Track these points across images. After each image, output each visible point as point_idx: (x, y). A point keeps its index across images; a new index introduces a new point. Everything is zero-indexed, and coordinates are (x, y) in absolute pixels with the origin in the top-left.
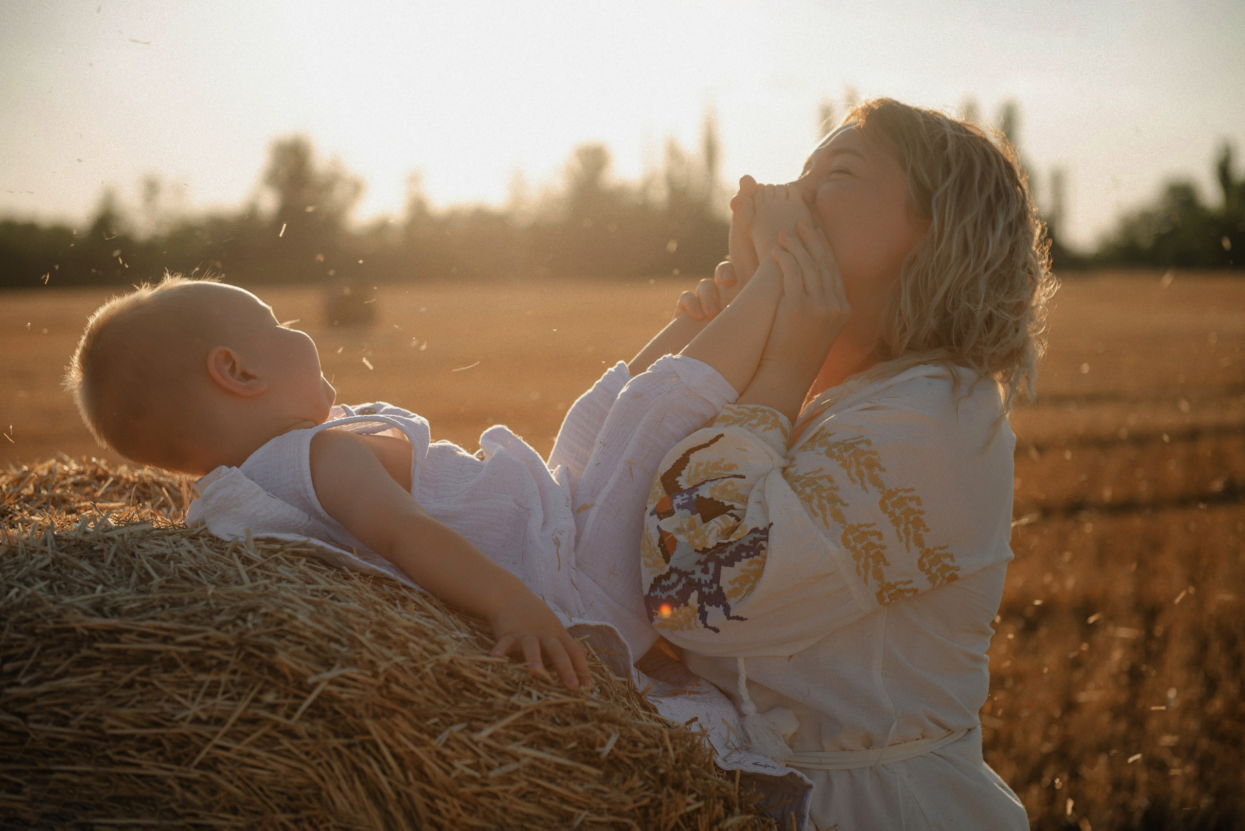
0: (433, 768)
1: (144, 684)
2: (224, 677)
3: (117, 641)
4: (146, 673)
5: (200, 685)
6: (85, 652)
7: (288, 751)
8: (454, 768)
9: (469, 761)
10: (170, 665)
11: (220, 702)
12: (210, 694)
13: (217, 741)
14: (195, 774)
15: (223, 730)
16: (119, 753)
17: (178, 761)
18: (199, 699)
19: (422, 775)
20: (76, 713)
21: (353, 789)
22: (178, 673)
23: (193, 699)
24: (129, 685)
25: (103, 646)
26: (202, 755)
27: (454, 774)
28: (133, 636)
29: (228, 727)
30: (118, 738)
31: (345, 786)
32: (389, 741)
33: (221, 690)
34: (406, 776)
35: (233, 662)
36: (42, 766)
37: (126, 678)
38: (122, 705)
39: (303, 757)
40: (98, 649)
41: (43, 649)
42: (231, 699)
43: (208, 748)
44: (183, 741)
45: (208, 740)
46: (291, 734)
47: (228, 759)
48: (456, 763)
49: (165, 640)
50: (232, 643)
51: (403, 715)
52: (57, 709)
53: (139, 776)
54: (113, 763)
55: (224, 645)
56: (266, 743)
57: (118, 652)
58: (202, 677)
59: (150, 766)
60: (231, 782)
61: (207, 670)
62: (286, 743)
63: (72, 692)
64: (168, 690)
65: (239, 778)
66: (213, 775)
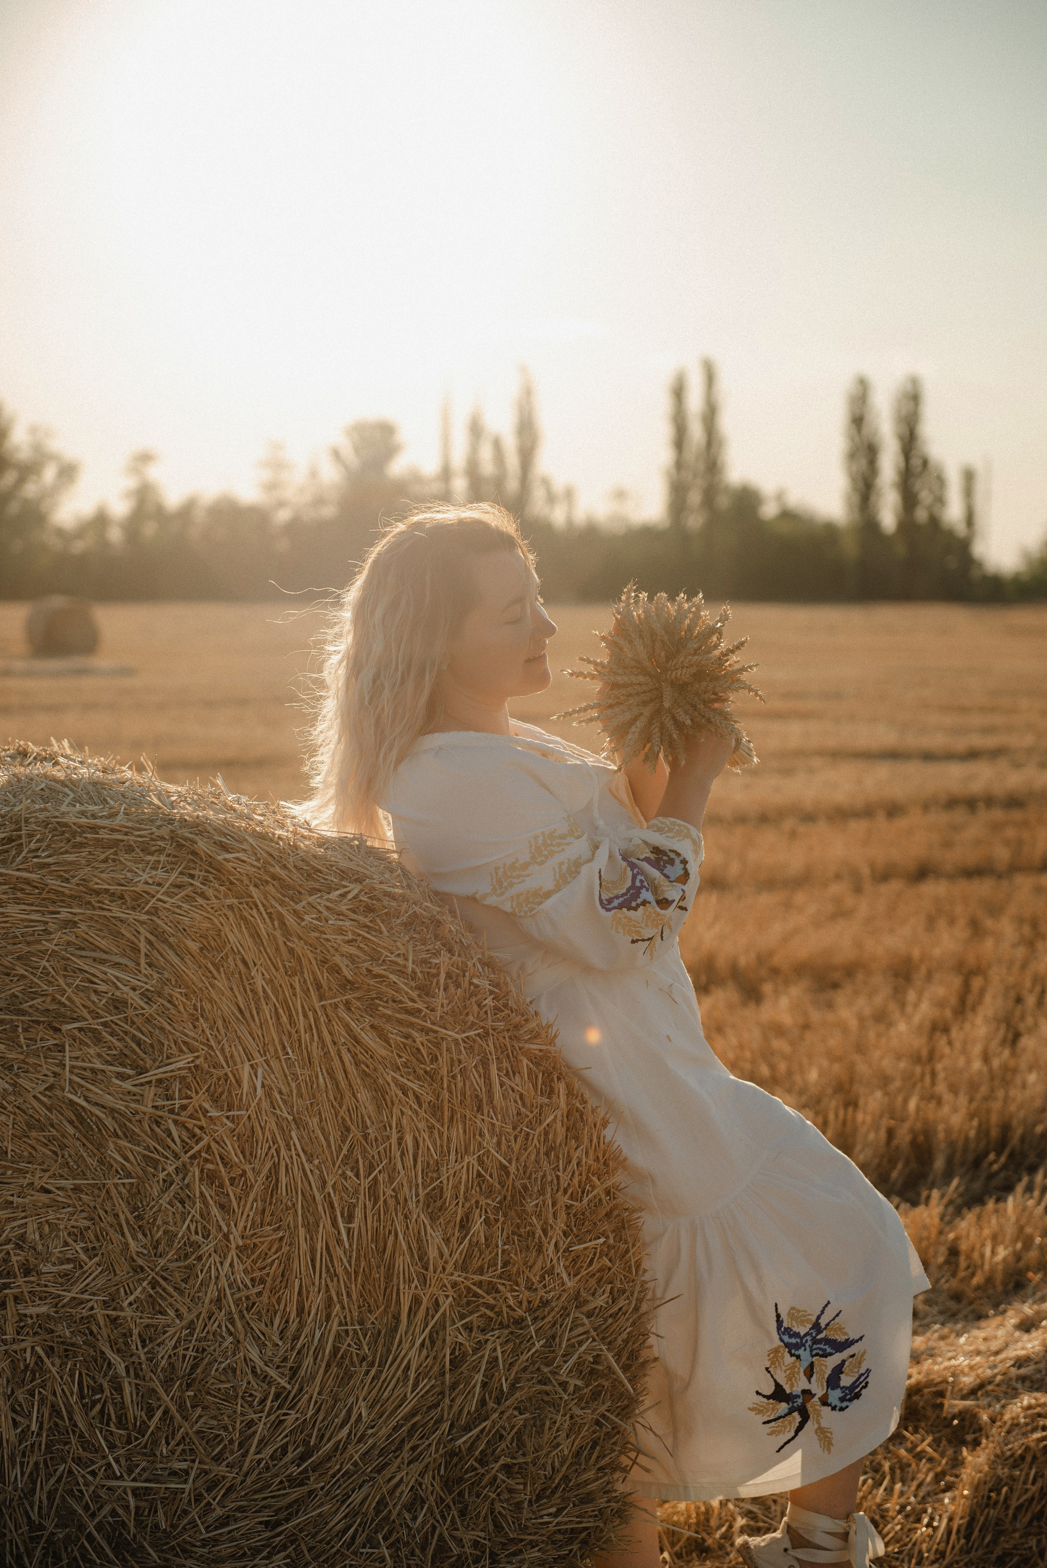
0: (290, 920)
1: (114, 861)
2: (163, 858)
3: (97, 833)
4: (116, 853)
5: (148, 862)
6: (78, 839)
7: (202, 906)
8: (303, 920)
9: (314, 916)
10: (130, 849)
11: (160, 874)
12: (154, 868)
13: (159, 896)
14: (144, 917)
15: (163, 890)
16: (99, 902)
17: (134, 909)
18: (147, 871)
19: (283, 924)
20: (73, 877)
21: (240, 931)
22: (133, 854)
23: (144, 871)
24: (105, 861)
25: (89, 836)
26: (150, 904)
27: (303, 924)
28: (106, 831)
29: (165, 887)
30: (97, 893)
31: (236, 931)
32: (264, 901)
33: (160, 866)
34: (273, 925)
35: (170, 849)
36: (51, 909)
37: (103, 856)
38: (102, 872)
39: (210, 910)
40: (86, 838)
41: (52, 837)
42: (167, 871)
43: (154, 900)
44: (137, 896)
45: (153, 896)
46: (203, 895)
47: (164, 908)
48: (306, 917)
49: (126, 834)
50: (167, 837)
51: (273, 885)
52: (62, 873)
53: (112, 917)
54: (94, 908)
55: (162, 838)
56: (188, 899)
57: (98, 840)
58: (149, 858)
59: (116, 911)
60: (166, 924)
61: (152, 854)
62: (200, 901)
63: (70, 863)
64: (128, 864)
65: (171, 921)
66: (155, 918)
